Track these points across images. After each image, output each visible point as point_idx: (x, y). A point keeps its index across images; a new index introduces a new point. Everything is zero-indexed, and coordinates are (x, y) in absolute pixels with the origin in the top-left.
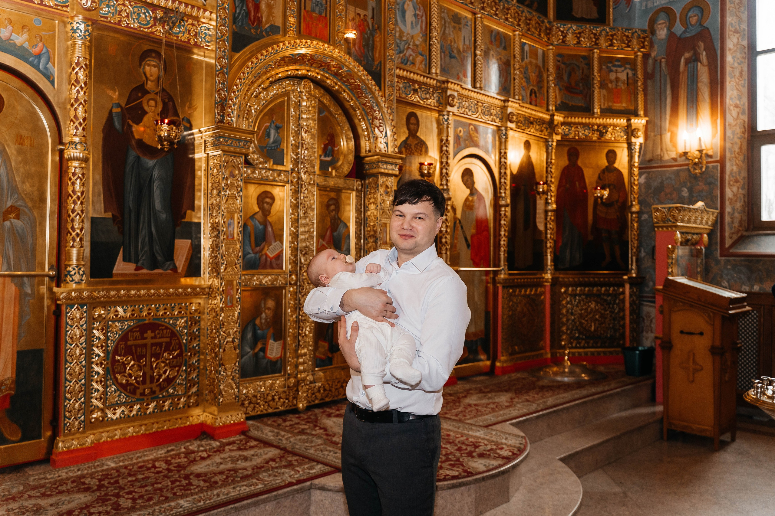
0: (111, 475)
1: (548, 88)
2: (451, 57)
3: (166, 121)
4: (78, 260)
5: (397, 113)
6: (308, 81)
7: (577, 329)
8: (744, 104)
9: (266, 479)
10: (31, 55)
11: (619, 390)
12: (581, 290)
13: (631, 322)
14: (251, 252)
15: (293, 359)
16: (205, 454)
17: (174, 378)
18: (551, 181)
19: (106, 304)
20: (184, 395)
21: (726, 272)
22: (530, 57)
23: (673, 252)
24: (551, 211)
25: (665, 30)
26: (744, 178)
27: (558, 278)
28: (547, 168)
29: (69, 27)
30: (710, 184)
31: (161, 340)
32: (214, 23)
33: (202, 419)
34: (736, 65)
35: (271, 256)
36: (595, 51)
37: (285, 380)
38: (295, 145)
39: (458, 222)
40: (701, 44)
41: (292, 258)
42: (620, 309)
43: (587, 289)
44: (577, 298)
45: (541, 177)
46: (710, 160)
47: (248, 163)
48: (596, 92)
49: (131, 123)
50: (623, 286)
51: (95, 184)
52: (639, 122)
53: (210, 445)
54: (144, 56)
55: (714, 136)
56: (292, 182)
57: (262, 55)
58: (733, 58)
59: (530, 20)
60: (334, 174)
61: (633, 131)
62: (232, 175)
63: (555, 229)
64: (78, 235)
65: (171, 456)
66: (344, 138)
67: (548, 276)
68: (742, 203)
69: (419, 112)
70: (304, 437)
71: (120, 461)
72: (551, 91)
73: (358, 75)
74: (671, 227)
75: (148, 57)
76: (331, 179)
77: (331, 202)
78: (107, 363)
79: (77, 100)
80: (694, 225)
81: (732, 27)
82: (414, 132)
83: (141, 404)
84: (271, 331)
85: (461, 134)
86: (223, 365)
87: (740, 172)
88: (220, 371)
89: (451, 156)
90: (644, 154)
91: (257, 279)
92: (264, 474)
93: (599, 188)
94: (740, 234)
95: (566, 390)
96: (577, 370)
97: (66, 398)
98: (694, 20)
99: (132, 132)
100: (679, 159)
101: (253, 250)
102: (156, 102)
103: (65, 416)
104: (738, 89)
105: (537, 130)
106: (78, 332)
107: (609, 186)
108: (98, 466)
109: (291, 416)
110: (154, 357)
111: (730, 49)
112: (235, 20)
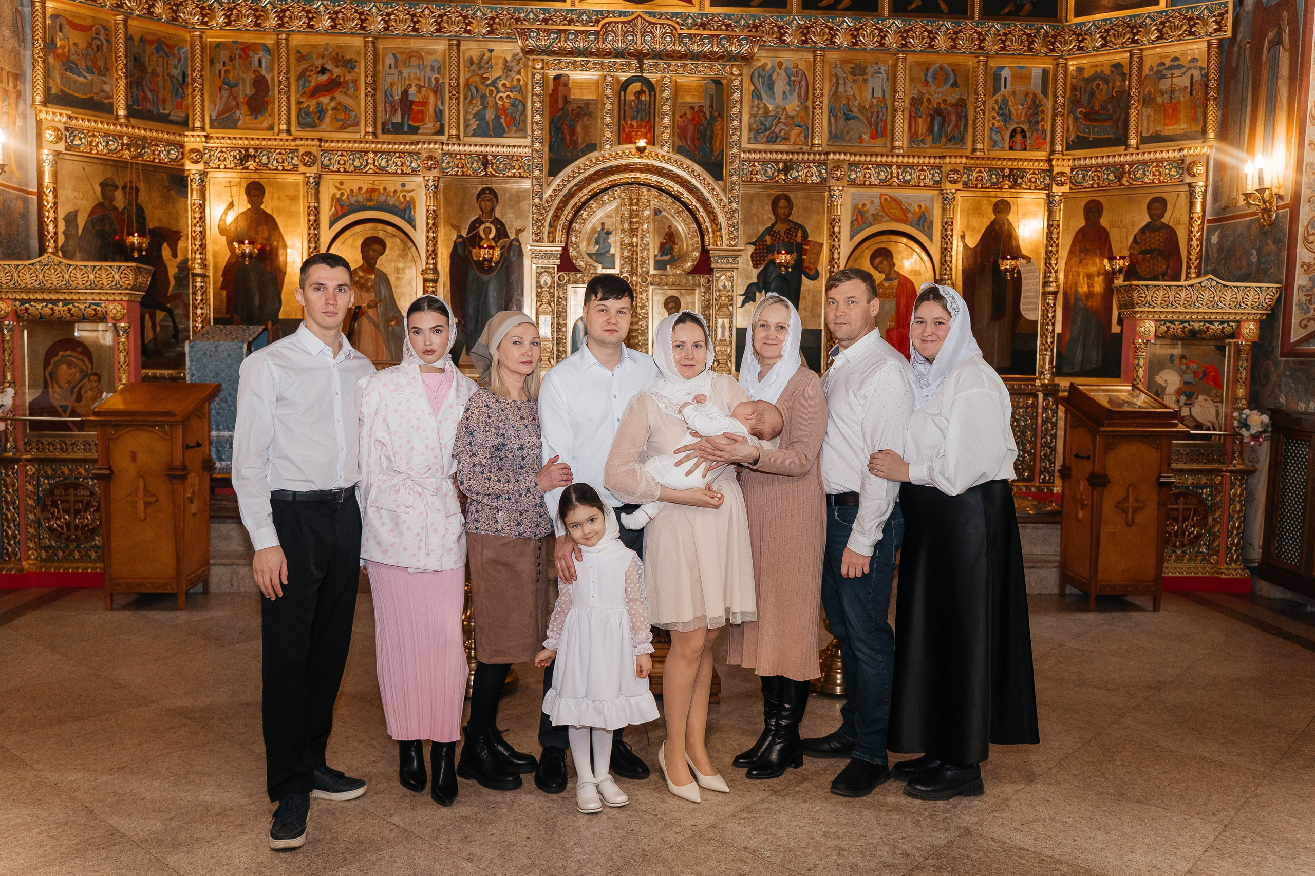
1: (1055, 120)
2: (847, 118)
3: (485, 246)
6: (638, 186)
10: (399, 210)
21: (1284, 380)
23: (1142, 349)
24: (1054, 291)
30: (1278, 242)
45: (1037, 246)
46: (1281, 203)
47: (577, 270)
48: (1133, 113)
49: (471, 249)
52: (1198, 152)
57: (574, 174)
61: (1187, 167)
62: (545, 283)
63: (1059, 319)
67: (1044, 382)
72: (1056, 124)
73: (686, 172)
77: (669, 300)
82: (784, 216)
85: (866, 208)
89: (845, 237)
99: (471, 255)
102: (490, 229)
112: (551, 148)
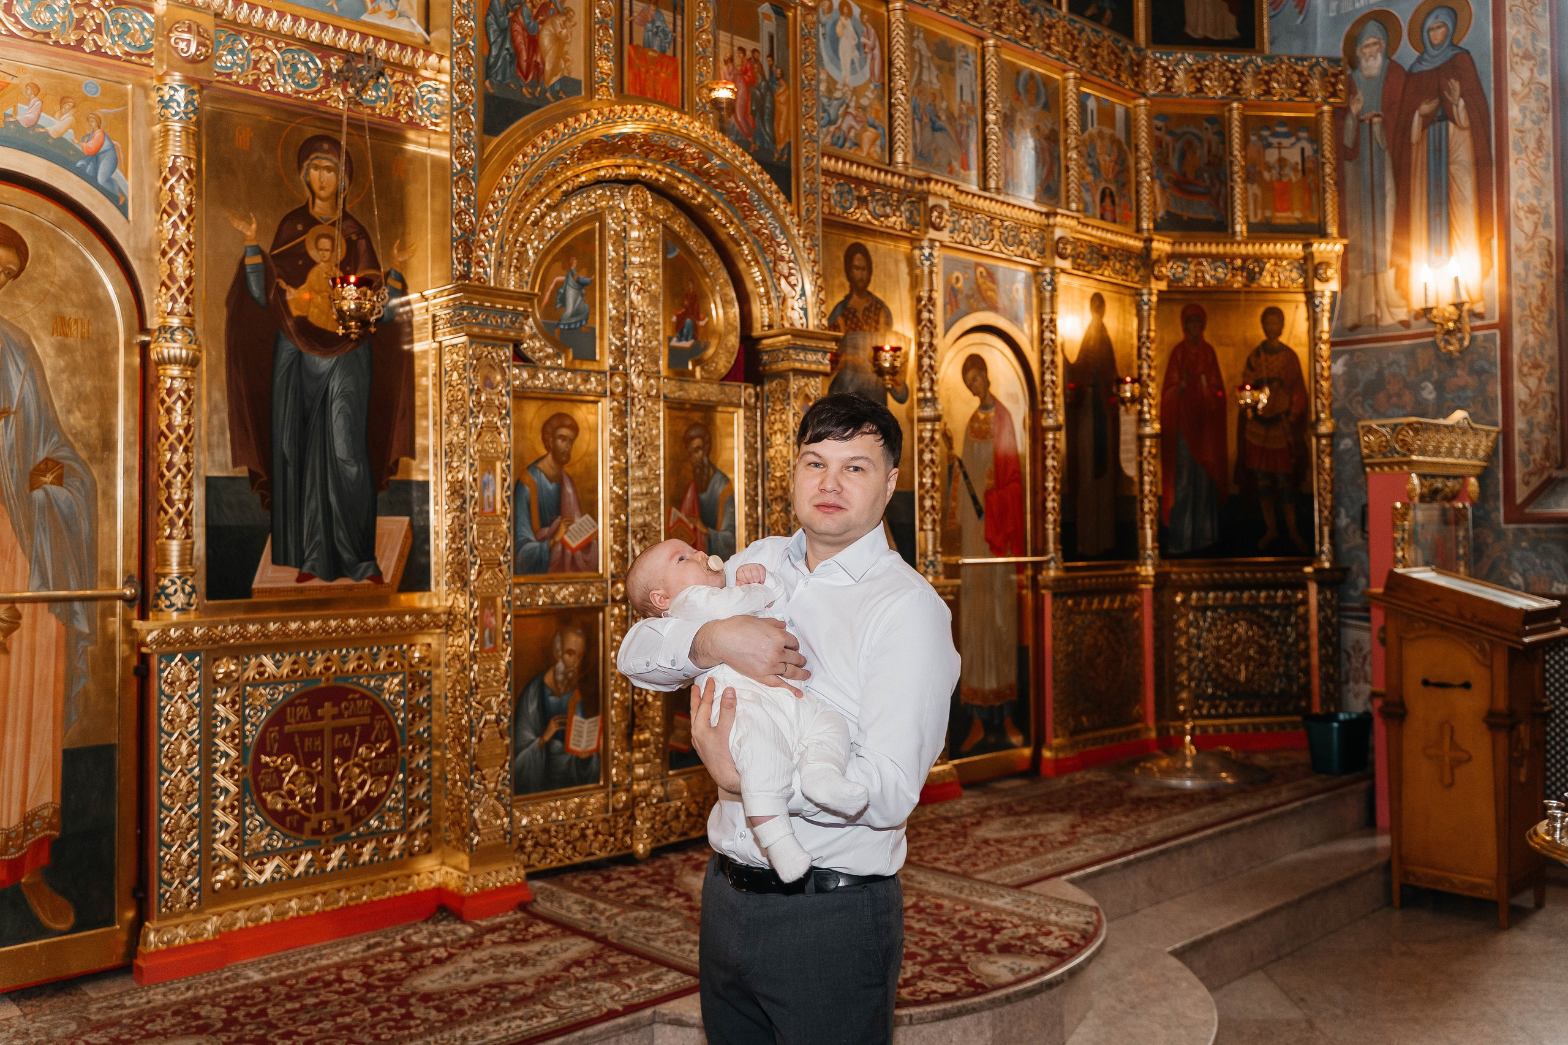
0: (253, 998)
1: (1138, 184)
2: (935, 129)
3: (352, 279)
4: (181, 564)
5: (826, 246)
6: (642, 187)
7: (1210, 678)
8: (1547, 206)
9: (563, 1003)
10: (79, 155)
11: (1297, 804)
12: (1216, 599)
13: (1322, 662)
14: (532, 538)
15: (622, 752)
16: (442, 953)
17: (381, 796)
18: (1149, 375)
19: (240, 651)
20: (402, 831)
21: (1517, 554)
22: (1099, 124)
23: (1404, 516)
24: (1151, 436)
25: (1379, 57)
26: (1551, 359)
27: (1168, 574)
28: (1139, 349)
29: (155, 97)
30: (1480, 373)
31: (353, 721)
32: (446, 78)
33: (438, 879)
34: (1528, 124)
35: (574, 545)
36: (1235, 105)
37: (607, 796)
38: (618, 318)
39: (957, 464)
40: (1455, 85)
41: (617, 547)
42: (1298, 635)
43: (1229, 595)
44: (1209, 614)
45: (1129, 367)
46: (1479, 323)
47: (520, 357)
48: (1238, 190)
49: (283, 285)
50: (1304, 588)
51: (213, 410)
52: (1329, 249)
53: (453, 932)
54: (307, 149)
55: (1485, 273)
56: (612, 393)
57: (544, 139)
58: (1523, 110)
59: (1097, 47)
60: (698, 375)
61: (1316, 268)
62: (489, 383)
63: (1160, 475)
64: (179, 514)
65: (374, 956)
66: (718, 300)
67: (1148, 570)
68: (1549, 410)
69: (870, 244)
70: (644, 914)
71: (272, 969)
72: (1144, 190)
73: (743, 173)
74: (1400, 464)
75: (316, 150)
76: (694, 386)
77: (693, 433)
78: (244, 771)
79: (172, 242)
80: (1448, 460)
81: (1519, 46)
82: (861, 285)
83: (314, 852)
84: (577, 696)
85: (959, 285)
86: (477, 768)
87: (1542, 346)
88: (472, 782)
89: (940, 330)
90: (1342, 316)
91: (545, 593)
92: (559, 993)
93: (1248, 387)
94: (1545, 476)
95: (1186, 807)
96: (1211, 764)
97: (162, 843)
98: (1438, 35)
99: (285, 303)
100: (1413, 322)
101: (535, 534)
102: (332, 239)
103: (161, 879)
104: (1533, 175)
105: (1116, 272)
106: (184, 709)
107: (1269, 383)
108: (227, 978)
109: (620, 869)
110: (340, 756)
111: (1514, 93)
112: (488, 70)
